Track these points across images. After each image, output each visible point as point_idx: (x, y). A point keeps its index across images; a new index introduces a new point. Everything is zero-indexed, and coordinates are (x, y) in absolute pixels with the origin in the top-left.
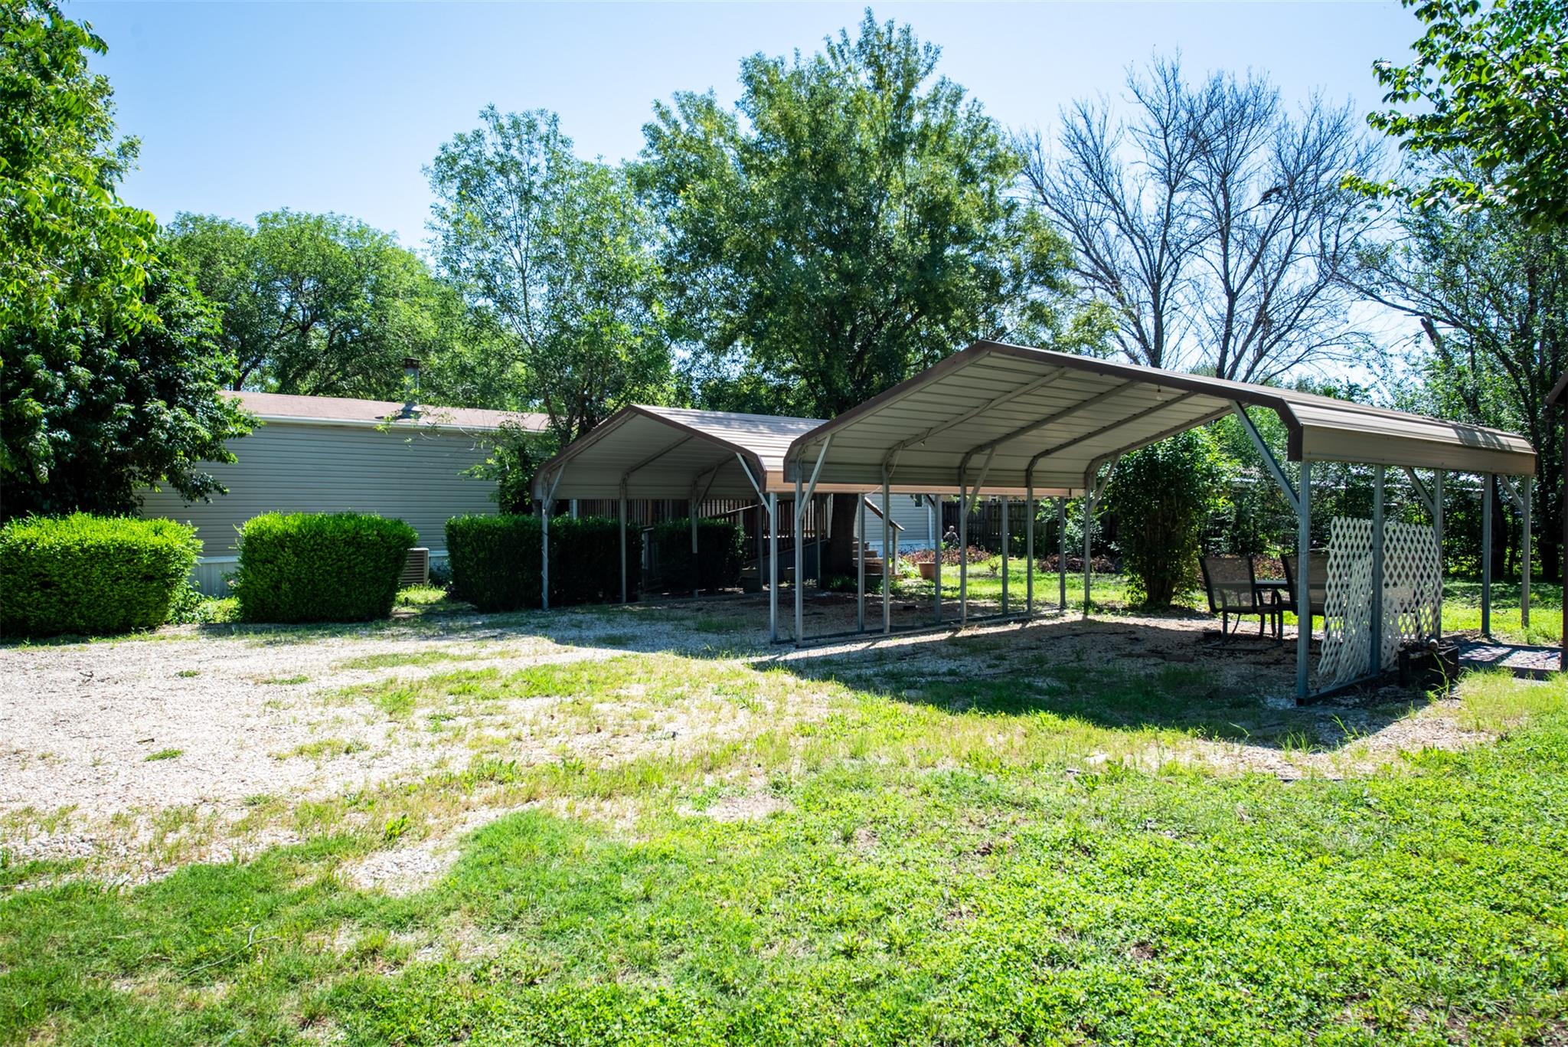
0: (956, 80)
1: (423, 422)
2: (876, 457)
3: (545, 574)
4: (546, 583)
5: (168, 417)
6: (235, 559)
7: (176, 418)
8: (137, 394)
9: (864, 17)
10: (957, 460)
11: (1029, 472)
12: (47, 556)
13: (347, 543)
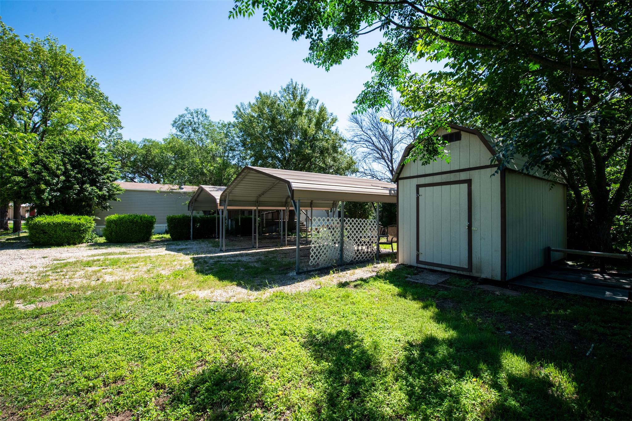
0: (316, 98)
1: (184, 190)
2: (254, 199)
3: (191, 231)
4: (192, 233)
5: (90, 189)
6: (104, 227)
7: (92, 189)
8: (82, 183)
9: (290, 80)
10: (284, 200)
11: (311, 203)
12: (44, 225)
13: (130, 222)
